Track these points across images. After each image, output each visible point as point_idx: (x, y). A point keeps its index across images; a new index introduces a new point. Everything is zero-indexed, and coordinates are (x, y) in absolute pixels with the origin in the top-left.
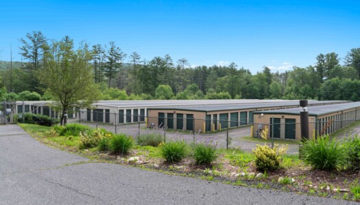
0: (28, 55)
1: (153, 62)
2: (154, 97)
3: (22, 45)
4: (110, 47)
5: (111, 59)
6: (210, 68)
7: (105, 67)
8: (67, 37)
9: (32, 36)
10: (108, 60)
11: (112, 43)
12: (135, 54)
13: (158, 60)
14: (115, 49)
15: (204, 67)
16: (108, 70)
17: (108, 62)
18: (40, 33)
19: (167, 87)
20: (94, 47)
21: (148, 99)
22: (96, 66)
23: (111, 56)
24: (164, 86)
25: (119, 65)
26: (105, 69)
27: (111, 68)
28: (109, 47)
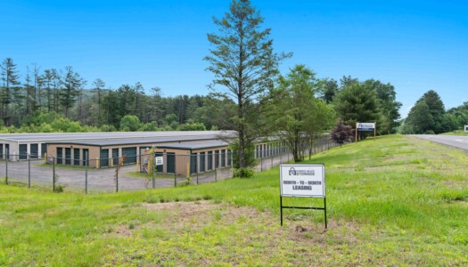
1: (121, 90)
2: (118, 128)
4: (67, 72)
5: (68, 86)
6: (192, 98)
7: (61, 94)
8: (9, 60)
10: (64, 87)
11: (69, 68)
12: (99, 81)
13: (127, 88)
14: (73, 75)
15: (186, 97)
16: (65, 98)
17: (65, 90)
19: (133, 118)
20: (47, 72)
21: (110, 131)
22: (49, 94)
23: (67, 83)
24: (131, 116)
25: (78, 93)
26: (61, 97)
27: (67, 96)
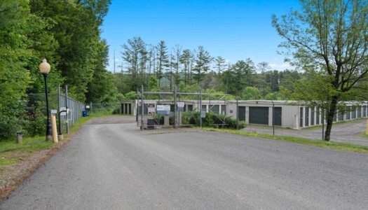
0: (129, 59)
1: (237, 65)
3: (124, 50)
5: (199, 63)
7: (195, 70)
8: (162, 42)
9: (133, 41)
10: (196, 64)
11: (201, 48)
12: (220, 58)
13: (242, 63)
14: (204, 53)
17: (196, 66)
18: (140, 39)
19: (254, 89)
20: (185, 52)
23: (199, 60)
24: (252, 88)
25: (207, 69)
27: (199, 71)
28: (198, 51)
